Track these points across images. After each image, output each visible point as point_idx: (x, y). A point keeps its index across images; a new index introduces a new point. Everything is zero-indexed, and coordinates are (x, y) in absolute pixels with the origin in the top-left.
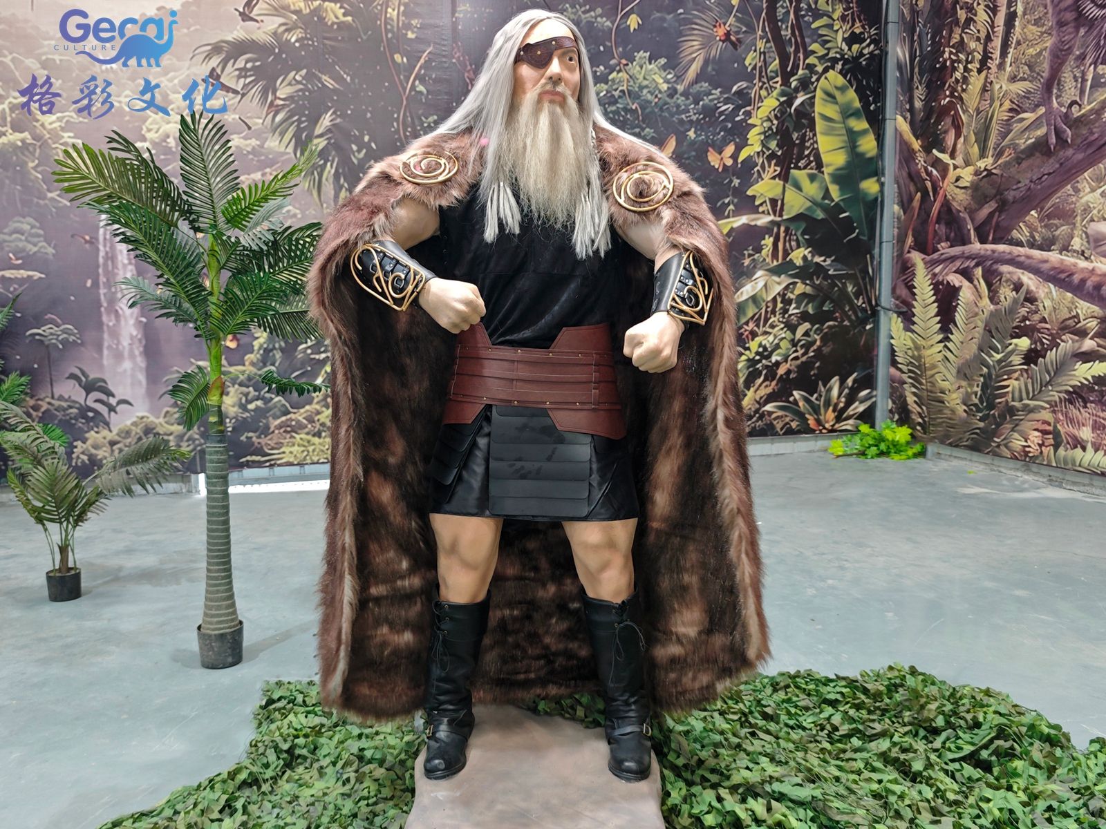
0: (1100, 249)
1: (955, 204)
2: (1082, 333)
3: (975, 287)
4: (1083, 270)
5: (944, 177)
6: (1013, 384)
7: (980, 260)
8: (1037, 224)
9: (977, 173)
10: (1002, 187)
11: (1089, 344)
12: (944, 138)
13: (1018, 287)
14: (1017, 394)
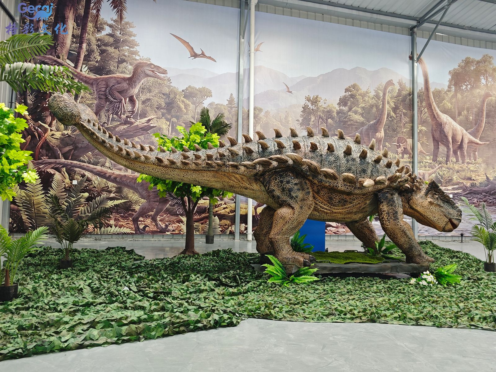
0: (116, 167)
1: (51, 143)
2: (110, 192)
3: (62, 174)
4: (110, 173)
5: (45, 133)
6: (81, 208)
7: (64, 165)
8: (91, 156)
9: (62, 135)
10: (75, 142)
11: (112, 195)
12: (45, 119)
13: (83, 176)
14: (83, 212)
